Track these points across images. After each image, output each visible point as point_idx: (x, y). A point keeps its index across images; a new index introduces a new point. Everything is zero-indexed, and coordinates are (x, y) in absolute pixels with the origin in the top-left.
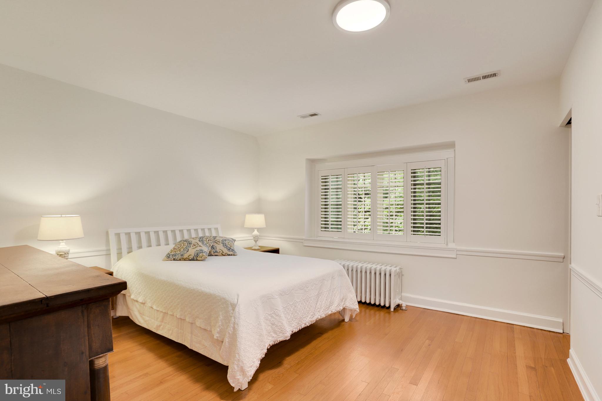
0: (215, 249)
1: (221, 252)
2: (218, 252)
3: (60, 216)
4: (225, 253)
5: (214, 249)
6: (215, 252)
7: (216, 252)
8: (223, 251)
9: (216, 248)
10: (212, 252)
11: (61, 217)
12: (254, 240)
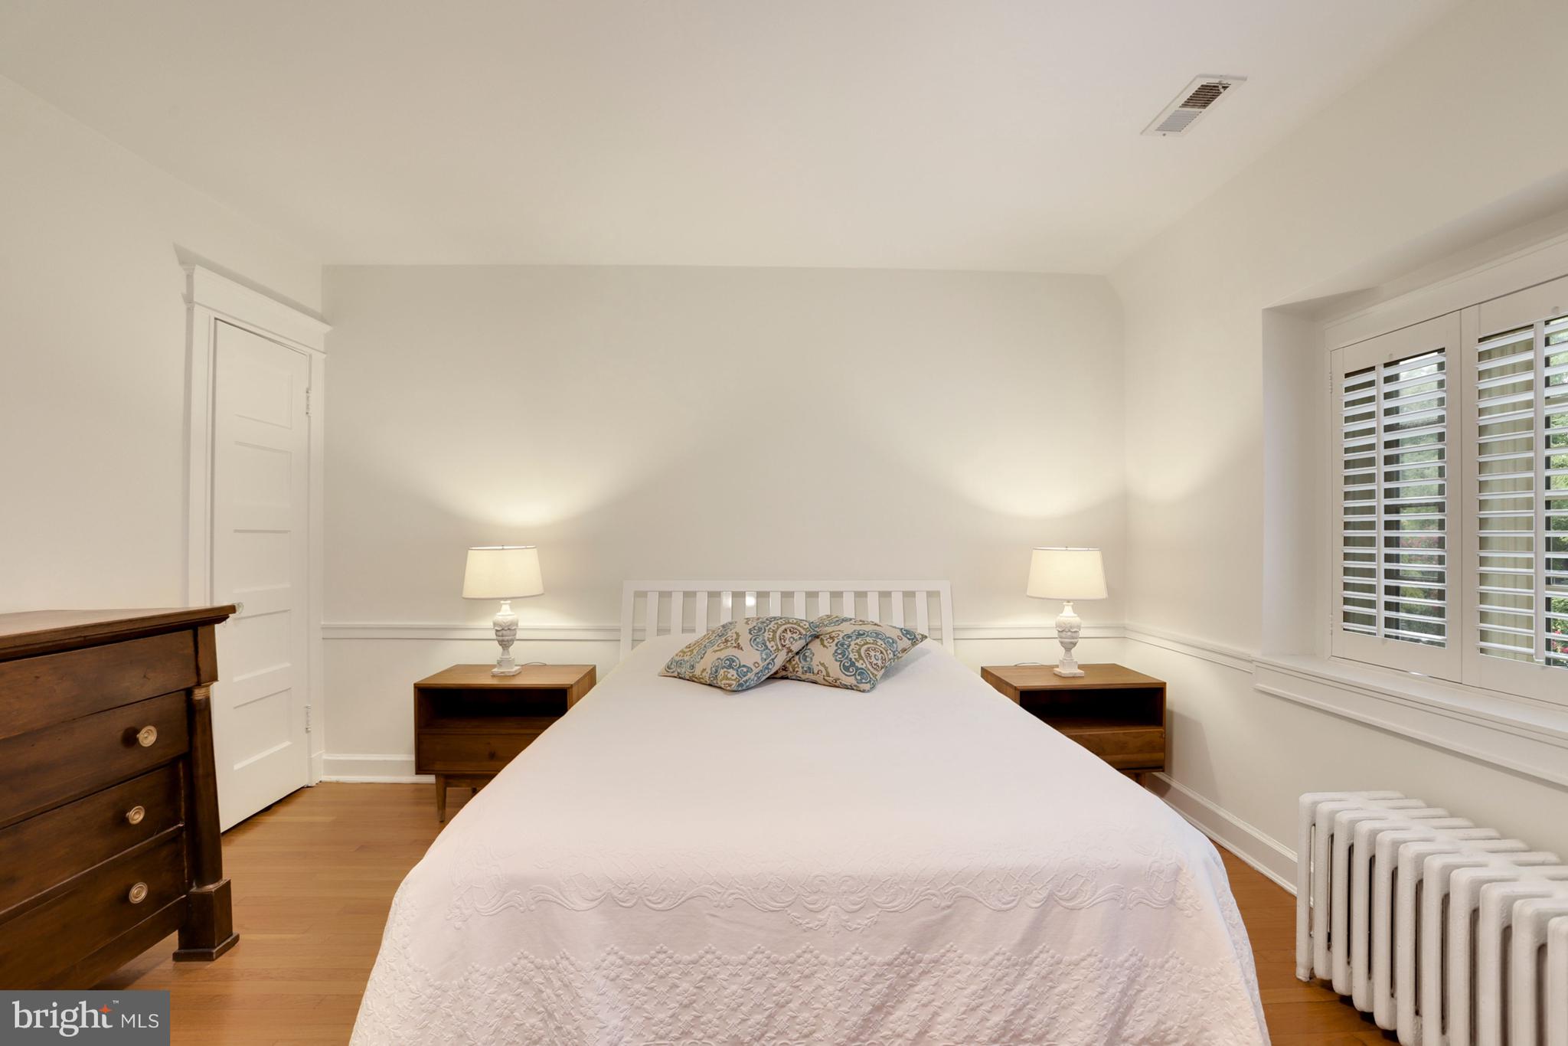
0: (808, 659)
1: (824, 673)
2: (816, 672)
3: (501, 548)
4: (835, 677)
5: (805, 660)
6: (806, 671)
7: (810, 670)
8: (829, 670)
9: (812, 659)
10: (800, 670)
11: (503, 549)
12: (1062, 643)
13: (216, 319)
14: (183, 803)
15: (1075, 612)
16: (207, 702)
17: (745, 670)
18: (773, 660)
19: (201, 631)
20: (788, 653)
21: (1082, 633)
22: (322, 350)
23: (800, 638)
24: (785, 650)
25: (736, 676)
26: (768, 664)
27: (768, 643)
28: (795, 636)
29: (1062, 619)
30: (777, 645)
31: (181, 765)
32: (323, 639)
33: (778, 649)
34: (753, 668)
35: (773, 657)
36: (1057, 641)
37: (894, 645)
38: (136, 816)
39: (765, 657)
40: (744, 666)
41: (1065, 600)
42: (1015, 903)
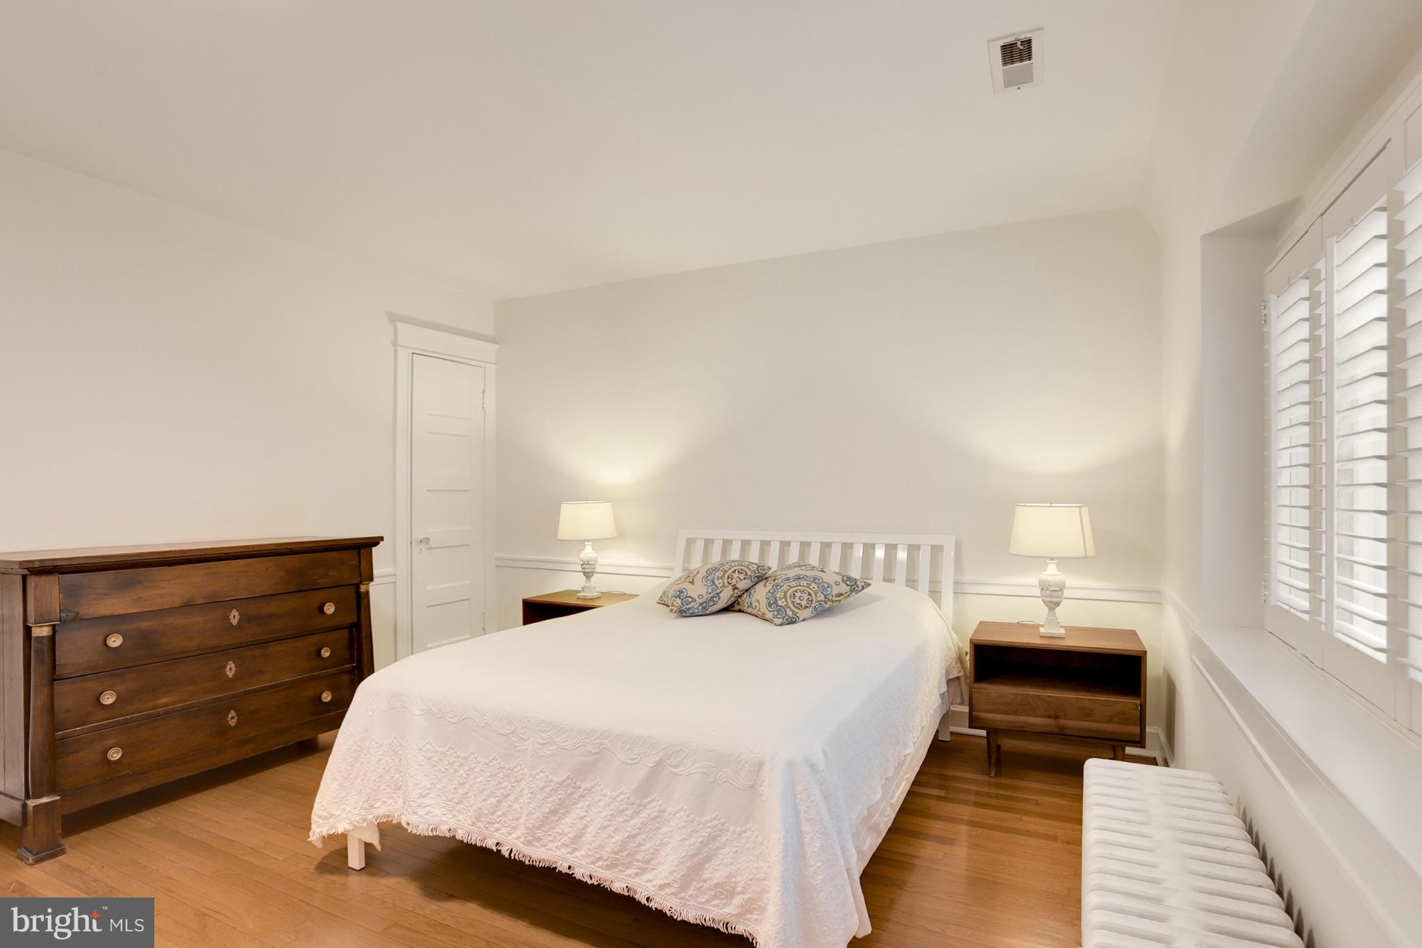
5: (750, 597)
9: (753, 596)
12: (1043, 601)
13: (413, 353)
14: (355, 652)
15: (1059, 570)
16: (367, 593)
17: (690, 600)
18: (718, 594)
19: (363, 551)
20: (734, 589)
21: (1067, 593)
22: (494, 362)
23: (745, 578)
24: (730, 588)
25: (680, 603)
26: (713, 597)
27: (716, 581)
28: (742, 576)
29: (1045, 577)
30: (724, 583)
31: (354, 629)
32: (496, 566)
33: (724, 586)
34: (697, 599)
35: (718, 591)
36: (1040, 599)
37: (829, 589)
38: (326, 653)
39: (710, 591)
40: (690, 597)
41: (1049, 557)
42: (636, 761)
